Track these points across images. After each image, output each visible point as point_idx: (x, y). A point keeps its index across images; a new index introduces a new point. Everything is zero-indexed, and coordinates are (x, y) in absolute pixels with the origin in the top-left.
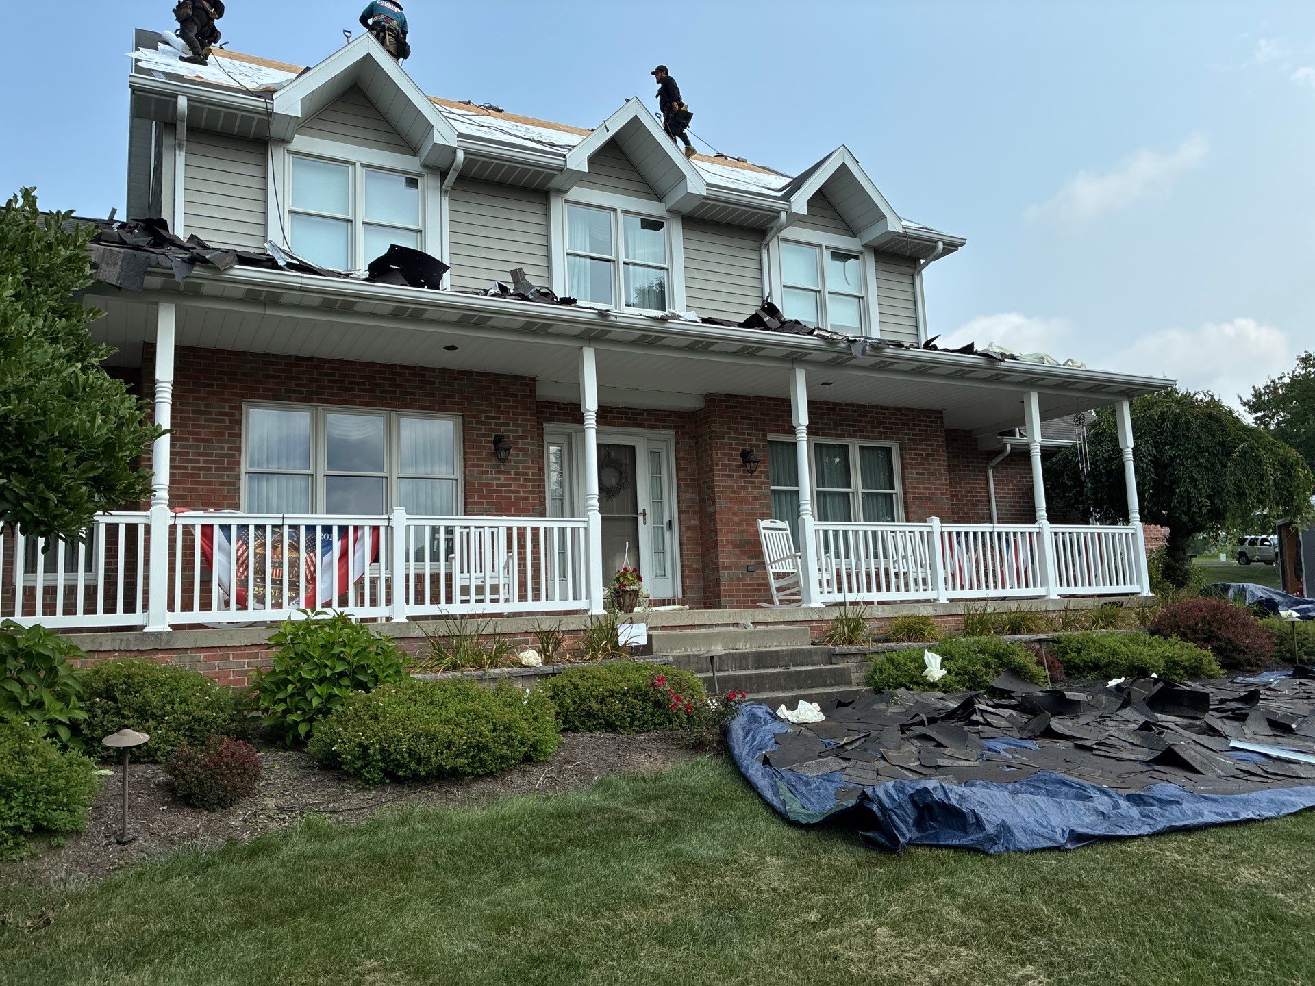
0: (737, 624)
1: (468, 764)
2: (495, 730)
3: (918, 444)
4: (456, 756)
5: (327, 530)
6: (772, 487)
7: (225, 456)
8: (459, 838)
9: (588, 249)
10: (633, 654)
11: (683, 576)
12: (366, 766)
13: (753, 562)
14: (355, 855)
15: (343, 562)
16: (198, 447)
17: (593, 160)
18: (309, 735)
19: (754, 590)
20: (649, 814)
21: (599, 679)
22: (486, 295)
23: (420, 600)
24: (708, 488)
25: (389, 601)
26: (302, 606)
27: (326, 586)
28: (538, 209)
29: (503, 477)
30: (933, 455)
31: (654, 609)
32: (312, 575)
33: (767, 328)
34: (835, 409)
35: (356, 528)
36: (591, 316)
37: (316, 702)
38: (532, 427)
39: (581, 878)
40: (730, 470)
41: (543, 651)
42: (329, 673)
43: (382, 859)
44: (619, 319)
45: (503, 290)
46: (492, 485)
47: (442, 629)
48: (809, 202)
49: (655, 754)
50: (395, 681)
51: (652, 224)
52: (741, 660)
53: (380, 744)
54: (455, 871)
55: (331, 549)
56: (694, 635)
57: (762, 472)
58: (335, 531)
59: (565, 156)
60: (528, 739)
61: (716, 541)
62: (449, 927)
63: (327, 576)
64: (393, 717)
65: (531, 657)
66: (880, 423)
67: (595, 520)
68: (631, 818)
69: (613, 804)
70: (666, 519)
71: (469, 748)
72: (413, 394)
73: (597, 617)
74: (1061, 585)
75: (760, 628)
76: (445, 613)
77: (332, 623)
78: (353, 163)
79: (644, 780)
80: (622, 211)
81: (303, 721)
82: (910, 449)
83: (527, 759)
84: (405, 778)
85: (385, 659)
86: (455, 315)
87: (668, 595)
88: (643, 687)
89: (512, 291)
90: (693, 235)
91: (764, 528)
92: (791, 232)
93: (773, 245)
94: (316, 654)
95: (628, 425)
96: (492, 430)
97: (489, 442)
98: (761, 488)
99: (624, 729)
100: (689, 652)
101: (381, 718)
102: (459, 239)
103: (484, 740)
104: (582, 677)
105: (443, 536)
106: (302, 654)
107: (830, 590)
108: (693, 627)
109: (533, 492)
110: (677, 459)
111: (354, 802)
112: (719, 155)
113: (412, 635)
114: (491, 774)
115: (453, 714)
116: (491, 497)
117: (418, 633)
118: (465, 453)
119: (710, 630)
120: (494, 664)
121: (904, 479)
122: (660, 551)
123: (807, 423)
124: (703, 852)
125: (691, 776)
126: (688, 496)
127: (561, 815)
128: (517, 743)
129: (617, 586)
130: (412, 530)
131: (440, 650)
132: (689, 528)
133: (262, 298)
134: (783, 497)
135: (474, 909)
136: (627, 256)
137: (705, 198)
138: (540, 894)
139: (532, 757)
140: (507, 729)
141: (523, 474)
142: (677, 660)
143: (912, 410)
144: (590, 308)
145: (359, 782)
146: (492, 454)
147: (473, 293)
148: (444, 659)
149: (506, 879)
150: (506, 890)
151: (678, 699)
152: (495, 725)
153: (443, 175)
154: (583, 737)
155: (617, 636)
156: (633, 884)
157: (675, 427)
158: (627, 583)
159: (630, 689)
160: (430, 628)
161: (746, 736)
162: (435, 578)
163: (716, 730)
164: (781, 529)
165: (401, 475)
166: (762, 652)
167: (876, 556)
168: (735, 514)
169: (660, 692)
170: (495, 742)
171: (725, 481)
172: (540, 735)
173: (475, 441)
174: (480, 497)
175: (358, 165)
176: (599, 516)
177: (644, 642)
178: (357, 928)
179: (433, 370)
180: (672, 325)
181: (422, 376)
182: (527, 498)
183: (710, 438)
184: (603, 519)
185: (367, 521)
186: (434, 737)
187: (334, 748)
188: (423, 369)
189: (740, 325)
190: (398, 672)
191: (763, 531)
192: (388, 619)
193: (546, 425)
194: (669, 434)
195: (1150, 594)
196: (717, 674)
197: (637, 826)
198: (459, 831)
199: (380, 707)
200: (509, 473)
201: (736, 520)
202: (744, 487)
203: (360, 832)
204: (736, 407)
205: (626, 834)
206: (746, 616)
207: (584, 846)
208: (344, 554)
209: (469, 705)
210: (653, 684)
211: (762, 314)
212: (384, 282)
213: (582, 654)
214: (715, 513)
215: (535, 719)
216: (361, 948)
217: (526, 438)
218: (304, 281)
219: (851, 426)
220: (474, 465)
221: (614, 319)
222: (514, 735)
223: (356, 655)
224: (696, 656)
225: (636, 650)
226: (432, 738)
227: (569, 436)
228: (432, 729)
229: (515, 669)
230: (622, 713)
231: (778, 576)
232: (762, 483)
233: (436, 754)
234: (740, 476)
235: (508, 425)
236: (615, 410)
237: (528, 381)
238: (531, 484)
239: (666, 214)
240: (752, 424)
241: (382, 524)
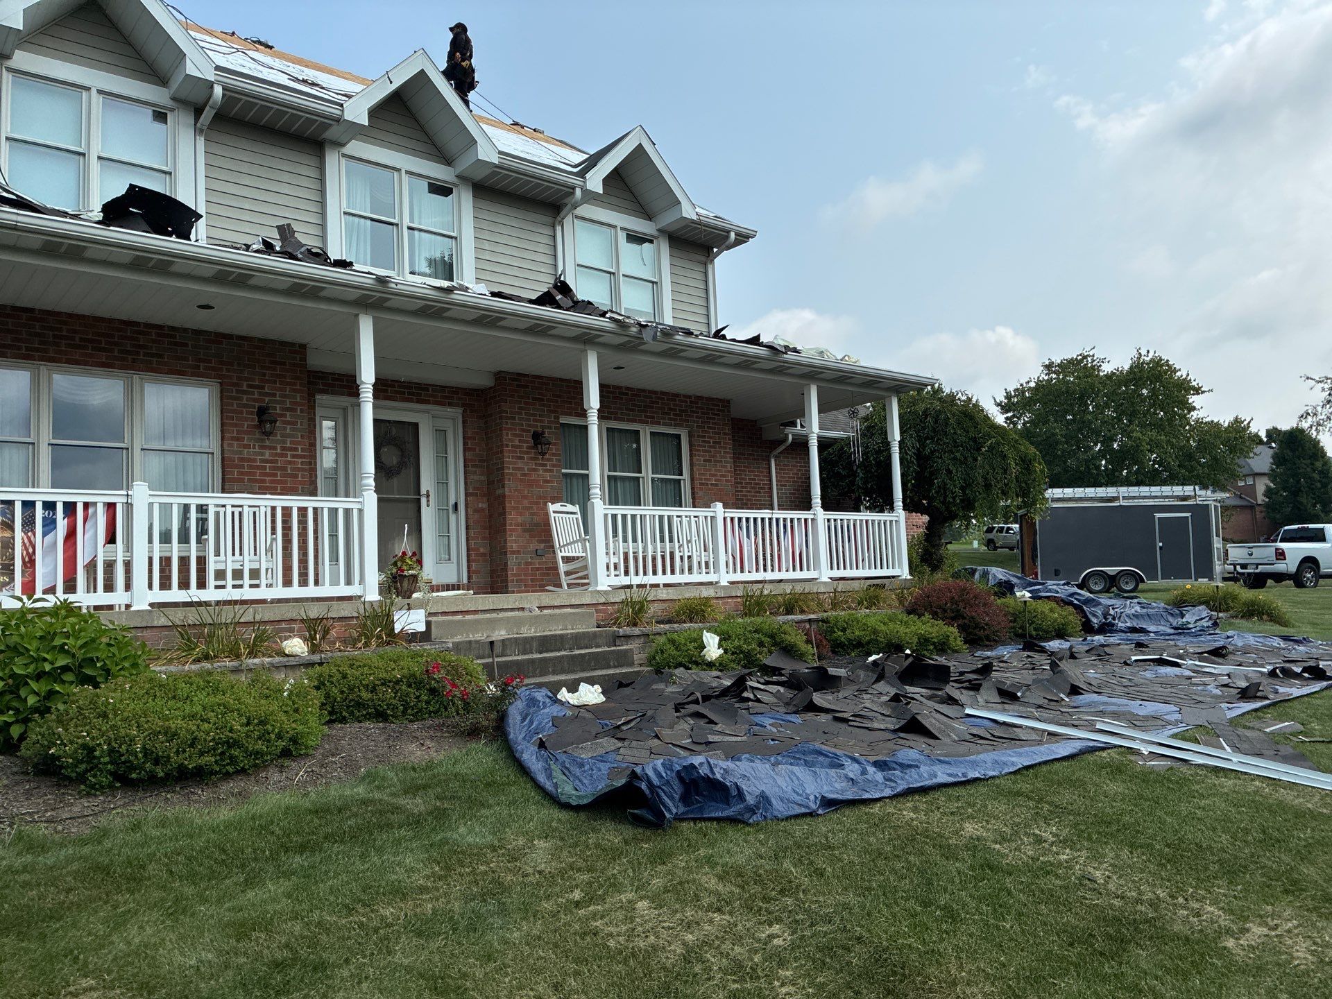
0: (523, 609)
1: (216, 762)
2: (248, 724)
3: (706, 432)
4: (201, 754)
5: (49, 506)
6: (563, 471)
8: (200, 843)
9: (368, 209)
10: (410, 642)
11: (468, 561)
12: (92, 769)
13: (542, 546)
14: (75, 866)
15: (69, 543)
17: (374, 113)
18: (22, 737)
19: (544, 574)
20: (416, 804)
21: (370, 667)
22: (247, 250)
23: (165, 585)
24: (498, 469)
25: (128, 587)
26: (18, 592)
27: (49, 569)
28: (312, 161)
29: (267, 452)
30: (720, 443)
31: (435, 594)
32: (30, 557)
33: (559, 307)
34: (627, 394)
35: (86, 505)
36: (368, 281)
37: (32, 700)
38: (303, 398)
39: (336, 875)
40: (520, 452)
41: (309, 640)
42: (48, 667)
43: (106, 870)
44: (399, 286)
45: (268, 247)
46: (255, 461)
47: (192, 617)
48: (604, 180)
49: (428, 742)
50: (131, 675)
51: (441, 190)
52: (525, 644)
53: (109, 744)
54: (192, 878)
55: (55, 528)
56: (478, 621)
57: (553, 455)
58: (60, 507)
59: (342, 105)
60: (287, 732)
61: (505, 525)
62: (181, 938)
63: (49, 559)
64: (125, 714)
65: (296, 646)
66: (670, 409)
67: (370, 500)
68: (397, 809)
69: (377, 795)
70: (452, 502)
71: (217, 744)
72: (161, 356)
73: (371, 603)
74: (832, 568)
75: (546, 612)
76: (195, 599)
77: (54, 612)
78: (88, 89)
79: (414, 769)
80: (408, 172)
81: (17, 722)
82: (698, 436)
83: (286, 753)
84: (140, 780)
85: (120, 649)
86: (210, 271)
87: (453, 580)
88: (418, 675)
89: (278, 249)
90: (483, 204)
91: (554, 512)
92: (586, 210)
93: (568, 221)
94: (33, 646)
95: (411, 401)
96: (255, 400)
97: (252, 413)
98: (552, 471)
99: (396, 718)
100: (471, 637)
101: (110, 716)
102: (216, 185)
103: (234, 736)
104: (351, 666)
105: (193, 515)
106: (15, 647)
107: (617, 573)
108: (476, 612)
109: (303, 470)
110: (464, 438)
111: (77, 809)
112: (516, 124)
113: (155, 623)
114: (243, 771)
115: (199, 708)
117: (163, 621)
118: (222, 425)
119: (494, 615)
120: (252, 654)
121: (692, 465)
122: (444, 534)
123: (598, 406)
124: (470, 839)
125: (464, 763)
126: (476, 477)
127: (320, 811)
128: (273, 736)
129: (394, 570)
130: (156, 508)
131: (189, 640)
132: (476, 511)
134: (575, 481)
135: (212, 916)
136: (412, 220)
137: (496, 166)
138: (289, 896)
139: (291, 750)
140: (263, 723)
141: (290, 449)
142: (457, 646)
143: (701, 398)
144: (368, 273)
145: (83, 787)
146: (255, 427)
147: (232, 247)
148: (194, 649)
149: (249, 883)
150: (250, 894)
151: (454, 686)
152: (248, 719)
153: (198, 112)
154: (351, 728)
155: (393, 622)
156: (394, 877)
157: (464, 405)
158: (405, 568)
159: (404, 676)
160: (178, 616)
161: (523, 720)
162: (184, 561)
163: (493, 716)
164: (572, 513)
165: (145, 447)
166: (546, 636)
167: (662, 541)
168: (525, 497)
169: (435, 679)
170: (247, 736)
171: (515, 463)
172: (301, 727)
173: (234, 411)
174: (242, 473)
175: (94, 91)
176: (375, 496)
177: (422, 628)
178: (71, 945)
179: (185, 330)
180: (458, 296)
181: (171, 336)
182: (296, 476)
183: (501, 418)
184: (379, 500)
185: (100, 497)
186: (176, 734)
187: (52, 751)
188: (173, 328)
189: (531, 301)
190: (135, 665)
191: (553, 515)
192: (128, 606)
193: (318, 397)
194: (456, 412)
195: (909, 577)
196: (497, 660)
197: (403, 817)
198: (200, 836)
199: (109, 703)
200: (275, 448)
201: (526, 502)
202: (535, 470)
203: (83, 842)
204: (527, 387)
205: (389, 826)
206: (531, 601)
207: (342, 842)
208: (71, 535)
209: (219, 698)
210: (427, 671)
211: (554, 292)
212: (121, 227)
213: (354, 642)
214: (504, 496)
215: (296, 711)
216: (76, 967)
217: (295, 410)
219: (642, 411)
220: (233, 438)
221: (393, 286)
222: (270, 728)
223: (81, 647)
224: (477, 642)
225: (414, 637)
226: (171, 735)
227: (345, 410)
228: (173, 726)
229: (277, 659)
230: (394, 702)
231: (567, 560)
232: (553, 466)
233: (177, 753)
234: (532, 459)
235: (274, 395)
236: (396, 384)
237: (297, 348)
238: (300, 460)
239: (455, 180)
240: (544, 405)
241: (119, 501)
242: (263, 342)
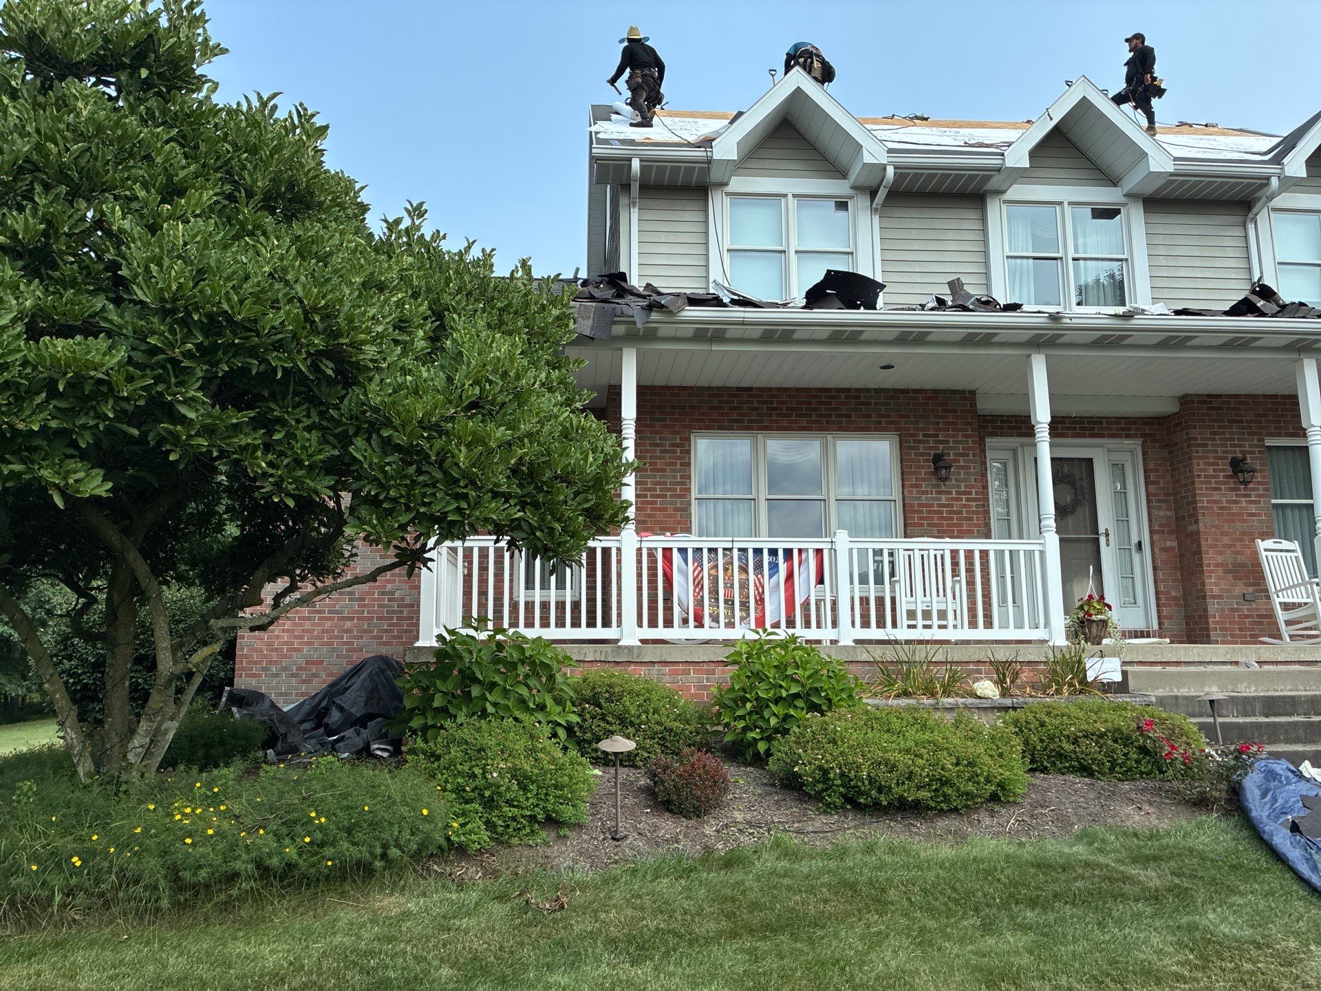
0: (1237, 663)
1: (931, 798)
2: (957, 764)
4: (919, 788)
5: (773, 552)
6: (1274, 501)
7: (678, 484)
8: (931, 876)
9: (1030, 248)
10: (1105, 692)
11: (1158, 605)
12: (826, 789)
13: (1251, 589)
14: (826, 878)
15: (790, 582)
16: (655, 477)
17: (1034, 154)
18: (768, 753)
19: (1255, 623)
20: (1151, 877)
21: (1069, 717)
22: (923, 310)
23: (866, 624)
24: (1188, 504)
25: (835, 624)
26: (753, 626)
27: (774, 608)
28: (973, 214)
29: (943, 497)
31: (1128, 641)
32: (760, 596)
33: (1263, 314)
35: (800, 551)
36: (1041, 320)
37: (773, 721)
38: (974, 442)
39: (1075, 941)
40: (1216, 483)
41: (1000, 682)
42: (784, 694)
43: (852, 886)
44: (1074, 321)
45: (941, 303)
46: (932, 505)
47: (889, 654)
48: (1307, 162)
49: (1146, 807)
50: (849, 706)
51: (1105, 213)
52: (1245, 705)
53: (840, 768)
54: (931, 912)
55: (778, 571)
56: (1180, 674)
57: (1259, 483)
58: (781, 553)
59: (1003, 155)
60: (995, 777)
61: (1201, 565)
62: (932, 971)
63: (774, 597)
64: (851, 742)
65: (987, 688)
67: (1052, 541)
68: (1126, 878)
69: (1102, 859)
70: (1135, 540)
71: (931, 780)
72: (849, 416)
73: (1061, 649)
75: (1266, 667)
76: (892, 638)
77: (784, 645)
78: (785, 196)
79: (1136, 835)
80: (1070, 203)
81: (762, 739)
83: (994, 798)
84: (866, 806)
85: (838, 682)
86: (892, 334)
87: (1140, 625)
88: (1124, 729)
89: (950, 303)
90: (1157, 218)
91: (1266, 550)
92: (1286, 200)
93: (1262, 218)
94: (771, 673)
95: (1084, 436)
96: (930, 448)
97: (928, 461)
98: (1259, 502)
99: (1103, 774)
100: (1175, 692)
101: (839, 743)
102: (891, 256)
103: (947, 774)
104: (1048, 714)
105: (886, 559)
106: (758, 673)
108: (1178, 663)
109: (977, 513)
110: (1145, 471)
111: (818, 824)
112: (1182, 124)
113: (859, 659)
114: (956, 810)
115: (912, 744)
116: (932, 519)
117: (865, 657)
118: (902, 474)
119: (1201, 669)
120: (947, 693)
122: (1127, 575)
124: (1225, 929)
125: (1197, 838)
126: (1162, 513)
127: (1042, 865)
128: (982, 780)
129: (1081, 615)
130: (855, 552)
131: (889, 675)
132: (1164, 550)
133: (709, 335)
134: (1289, 512)
135: (958, 956)
136: (1076, 251)
137: (1172, 174)
138: (1031, 952)
139: (999, 797)
140: (970, 764)
141: (965, 493)
142: (1161, 701)
144: (1039, 312)
145: (821, 805)
146: (932, 473)
147: (909, 309)
148: (893, 685)
149: (988, 927)
150: (991, 941)
151: (1173, 747)
152: (958, 759)
153: (873, 194)
154: (1055, 780)
155: (1085, 671)
156: (1141, 956)
157: (1142, 436)
158: (1093, 612)
159: (1108, 730)
160: (877, 652)
161: (1264, 795)
162: (880, 601)
163: (1223, 786)
164: (1287, 551)
165: (839, 498)
166: (1272, 697)
168: (1225, 533)
169: (1150, 738)
170: (958, 776)
171: (1210, 495)
172: (1008, 773)
173: (913, 460)
174: (921, 518)
175: (790, 197)
176: (1056, 537)
177: (1118, 678)
178: (837, 956)
179: (868, 390)
180: (1137, 322)
181: (859, 397)
182: (971, 519)
183: (1189, 446)
184: (1061, 540)
185: (811, 544)
186: (894, 766)
187: (796, 769)
188: (858, 390)
189: (1226, 313)
190: (850, 696)
191: (1264, 554)
192: (834, 642)
193: (988, 440)
194: (1135, 444)
196: (1220, 720)
197: (1137, 889)
198: (929, 868)
199: (837, 731)
200: (950, 493)
201: (1226, 540)
202: (1235, 502)
203: (825, 855)
204: (1221, 409)
205: (1124, 897)
206: (1248, 654)
207: (1073, 904)
208: (790, 576)
209: (927, 736)
210: (1139, 728)
211: (1254, 298)
212: (821, 308)
213: (1044, 689)
214: (1198, 533)
215: (1001, 755)
216: (844, 978)
217: (968, 455)
218: (747, 315)
220: (912, 486)
221: (1068, 321)
222: (979, 771)
223: (809, 678)
224: (1185, 698)
225: (1107, 688)
226: (892, 768)
227: (1015, 451)
228: (892, 758)
229: (970, 701)
230: (1100, 757)
231: (1287, 607)
232: (1260, 496)
233: (898, 784)
234: (1230, 489)
235: (948, 442)
236: (1067, 421)
237: (967, 395)
238: (974, 504)
239: (1123, 200)
240: (1244, 428)
241: (825, 547)
242: (936, 392)
